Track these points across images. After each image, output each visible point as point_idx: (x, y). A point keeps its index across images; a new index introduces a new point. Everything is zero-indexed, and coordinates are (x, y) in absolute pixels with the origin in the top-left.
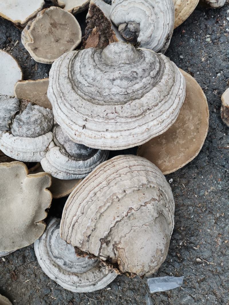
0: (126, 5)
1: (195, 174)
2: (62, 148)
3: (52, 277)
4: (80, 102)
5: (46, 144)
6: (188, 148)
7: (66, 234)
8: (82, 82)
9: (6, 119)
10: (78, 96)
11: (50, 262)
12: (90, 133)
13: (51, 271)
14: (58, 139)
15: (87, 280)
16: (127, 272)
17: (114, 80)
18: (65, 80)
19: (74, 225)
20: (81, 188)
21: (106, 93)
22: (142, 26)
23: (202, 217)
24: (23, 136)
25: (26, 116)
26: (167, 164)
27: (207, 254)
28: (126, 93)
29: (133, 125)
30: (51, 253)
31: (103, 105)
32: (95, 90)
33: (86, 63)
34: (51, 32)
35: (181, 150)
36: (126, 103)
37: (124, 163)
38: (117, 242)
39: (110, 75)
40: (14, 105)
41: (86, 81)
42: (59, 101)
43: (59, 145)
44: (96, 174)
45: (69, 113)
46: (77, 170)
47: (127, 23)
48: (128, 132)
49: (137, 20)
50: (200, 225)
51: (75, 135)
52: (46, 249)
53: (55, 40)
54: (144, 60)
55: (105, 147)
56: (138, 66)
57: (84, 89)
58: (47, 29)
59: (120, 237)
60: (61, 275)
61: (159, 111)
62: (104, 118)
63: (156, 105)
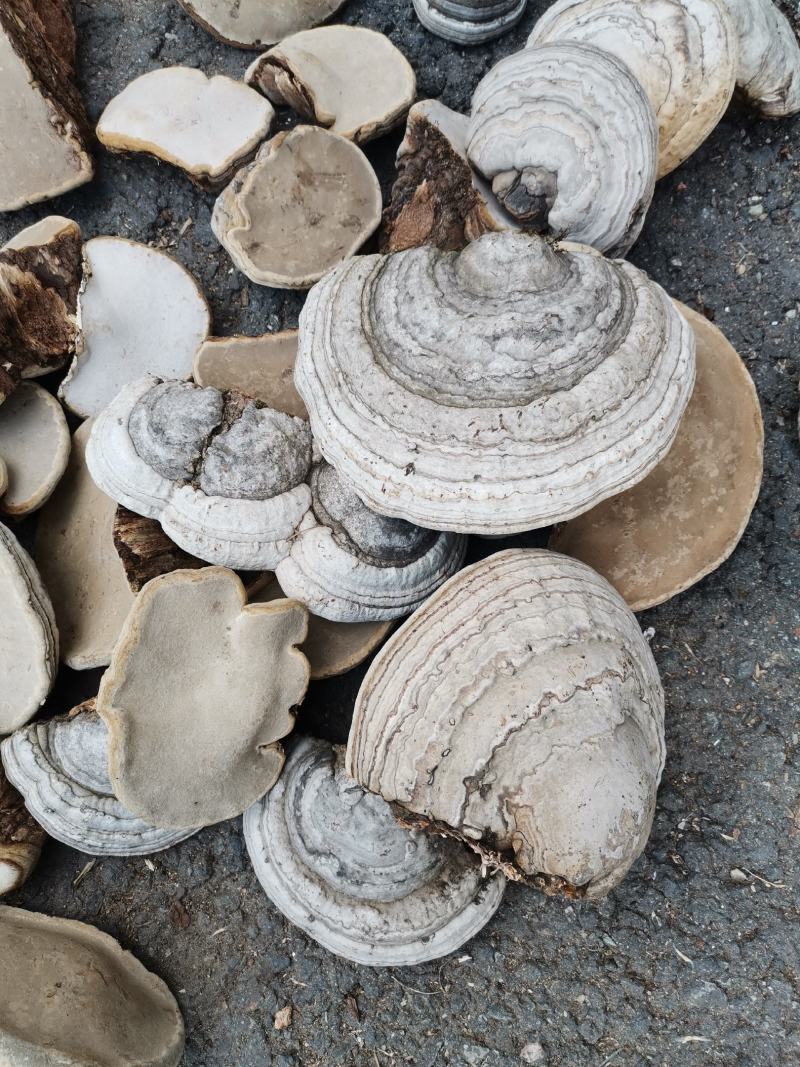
0: (516, 120)
1: (724, 615)
2: (338, 529)
3: (296, 915)
4: (399, 399)
5: (294, 517)
6: (702, 533)
7: (367, 766)
8: (401, 341)
9: (188, 448)
10: (392, 383)
11: (297, 871)
12: (427, 484)
13: (297, 894)
14: (326, 504)
15: (406, 921)
16: (541, 874)
17: (496, 338)
18: (354, 339)
19: (389, 741)
20: (407, 639)
21: (473, 373)
22: (562, 179)
23: (745, 743)
24: (230, 496)
25: (240, 440)
26: (640, 579)
27: (762, 857)
28: (530, 374)
29: (550, 463)
30: (299, 841)
31: (466, 407)
32: (442, 366)
33: (413, 290)
34: (298, 198)
35: (680, 538)
36: (529, 400)
37: (525, 571)
38: (512, 790)
39: (484, 324)
40: (210, 409)
41: (414, 339)
42: (334, 395)
43: (330, 522)
44: (448, 599)
45: (366, 430)
46: (379, 594)
47: (518, 172)
48: (535, 483)
49: (550, 163)
50: (741, 769)
51: (384, 491)
52: (284, 829)
53: (307, 219)
54: (579, 280)
55: (467, 525)
56: (561, 298)
57: (411, 362)
58: (289, 191)
59: (518, 773)
60: (329, 909)
61: (622, 424)
62: (468, 443)
63: (615, 408)
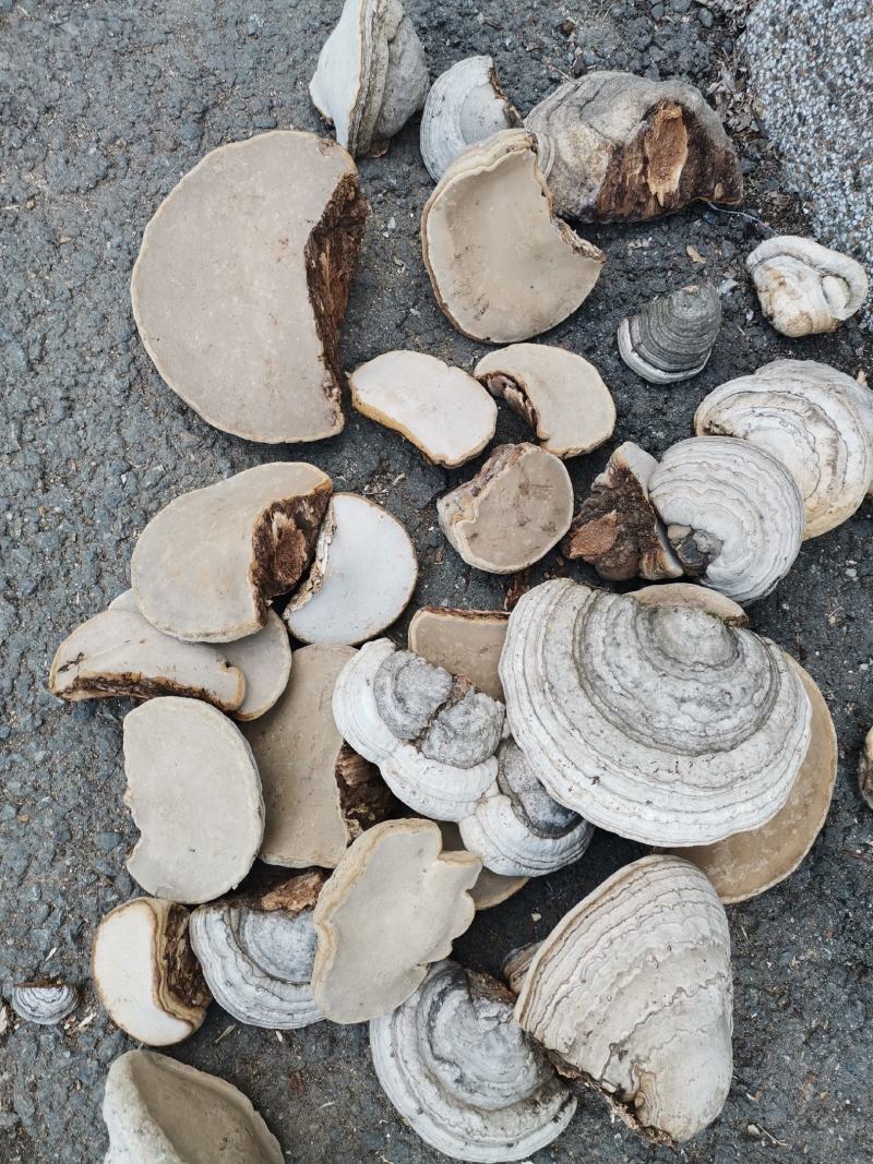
0: (702, 492)
1: (776, 909)
2: (516, 800)
3: (405, 1106)
4: (597, 723)
5: (484, 786)
6: (778, 849)
7: (536, 1019)
8: (604, 675)
9: (421, 718)
10: (593, 708)
11: (421, 1072)
12: (609, 797)
13: (415, 1090)
14: (509, 777)
15: (502, 1129)
16: (652, 1127)
17: (683, 700)
18: (565, 661)
20: (581, 923)
21: (660, 722)
22: (725, 548)
23: (775, 1020)
24: (444, 762)
25: (461, 720)
26: (728, 879)
27: (775, 1119)
28: (703, 734)
29: (705, 805)
30: (428, 1047)
31: (649, 746)
32: (636, 709)
33: (620, 638)
35: (763, 851)
36: (699, 754)
37: (668, 881)
38: (642, 1058)
39: (675, 686)
40: (444, 691)
41: (615, 678)
42: (537, 698)
43: (510, 793)
44: (613, 895)
45: (564, 737)
47: (693, 530)
48: (691, 818)
49: (721, 535)
50: (770, 1041)
51: (570, 790)
52: (415, 1032)
54: (743, 661)
55: (630, 834)
57: (610, 696)
59: (650, 1045)
60: (440, 1108)
61: (760, 784)
62: (648, 775)
63: (758, 772)
